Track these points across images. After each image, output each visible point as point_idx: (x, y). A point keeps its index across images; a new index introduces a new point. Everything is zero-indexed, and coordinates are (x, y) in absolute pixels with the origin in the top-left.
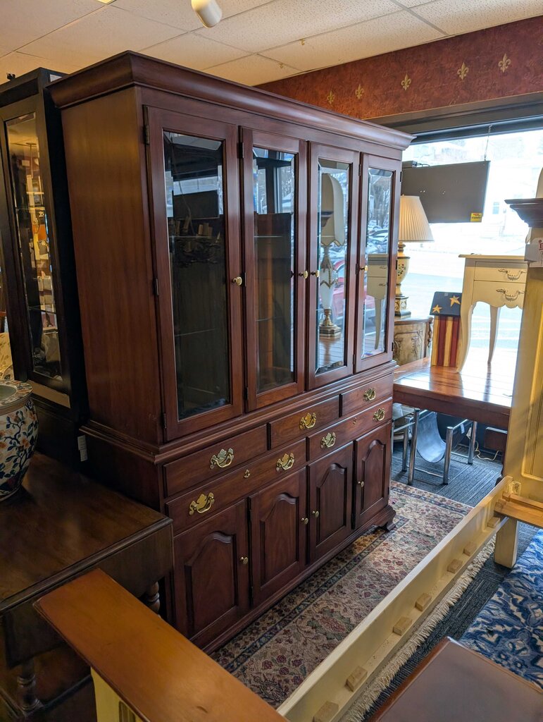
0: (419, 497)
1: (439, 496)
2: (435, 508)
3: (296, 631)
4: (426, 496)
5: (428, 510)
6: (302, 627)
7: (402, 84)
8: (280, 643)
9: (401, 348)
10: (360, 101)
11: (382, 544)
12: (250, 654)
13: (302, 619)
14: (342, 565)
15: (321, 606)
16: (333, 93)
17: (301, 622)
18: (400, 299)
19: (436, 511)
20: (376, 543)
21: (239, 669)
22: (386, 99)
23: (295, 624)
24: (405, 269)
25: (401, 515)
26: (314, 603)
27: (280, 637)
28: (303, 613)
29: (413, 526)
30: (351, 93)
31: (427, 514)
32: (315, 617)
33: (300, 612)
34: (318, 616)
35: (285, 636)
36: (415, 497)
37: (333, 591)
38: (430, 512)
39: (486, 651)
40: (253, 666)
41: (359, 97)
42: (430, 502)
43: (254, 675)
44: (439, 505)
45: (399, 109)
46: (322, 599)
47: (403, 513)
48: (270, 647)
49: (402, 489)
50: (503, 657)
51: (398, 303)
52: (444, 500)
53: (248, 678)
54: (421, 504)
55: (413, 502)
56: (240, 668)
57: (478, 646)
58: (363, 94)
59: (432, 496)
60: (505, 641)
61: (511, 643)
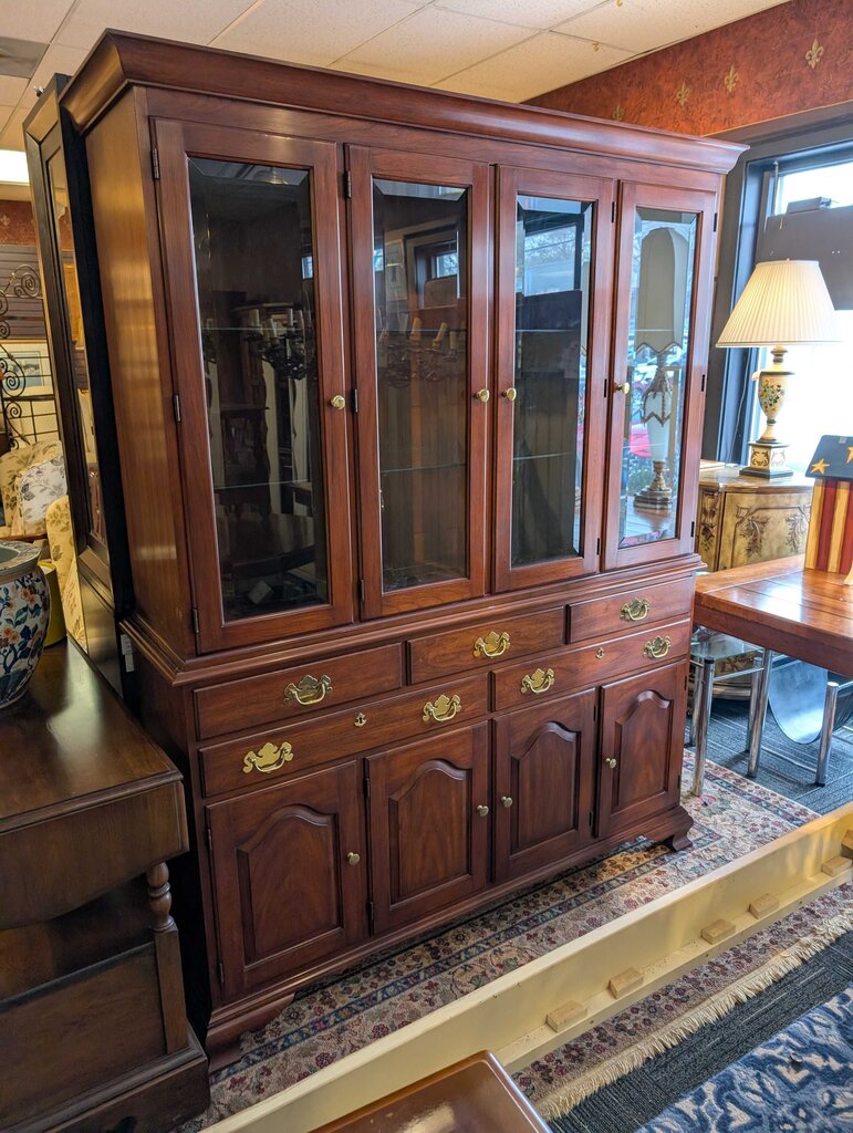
0: (758, 801)
1: (796, 804)
2: (780, 824)
3: (448, 988)
4: (771, 801)
5: (763, 827)
6: (461, 984)
7: (808, 58)
8: (414, 1001)
9: (764, 535)
10: (732, 95)
11: (655, 871)
12: (361, 1008)
13: (466, 970)
14: (568, 894)
15: (505, 956)
16: (687, 86)
17: (462, 975)
18: (770, 448)
19: (779, 829)
20: (644, 868)
21: (334, 1029)
22: (778, 88)
23: (450, 976)
24: (782, 393)
25: (711, 827)
26: (497, 948)
27: (419, 991)
28: (470, 962)
29: (725, 850)
30: (717, 81)
31: (760, 832)
32: (487, 972)
33: (468, 959)
34: (493, 971)
35: (427, 991)
36: (750, 800)
37: (535, 935)
38: (767, 830)
39: (773, 1097)
40: (356, 1029)
41: (730, 88)
42: (776, 813)
43: (354, 1042)
44: (792, 819)
45: (801, 104)
46: (511, 945)
47: (715, 823)
48: (395, 1004)
49: (731, 782)
50: (802, 1114)
51: (766, 455)
52: (804, 812)
53: (342, 1046)
54: (756, 813)
55: (742, 808)
56: (336, 1027)
57: (761, 1083)
58: (738, 82)
59: (783, 803)
60: (818, 1087)
61: (829, 1092)
